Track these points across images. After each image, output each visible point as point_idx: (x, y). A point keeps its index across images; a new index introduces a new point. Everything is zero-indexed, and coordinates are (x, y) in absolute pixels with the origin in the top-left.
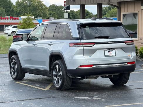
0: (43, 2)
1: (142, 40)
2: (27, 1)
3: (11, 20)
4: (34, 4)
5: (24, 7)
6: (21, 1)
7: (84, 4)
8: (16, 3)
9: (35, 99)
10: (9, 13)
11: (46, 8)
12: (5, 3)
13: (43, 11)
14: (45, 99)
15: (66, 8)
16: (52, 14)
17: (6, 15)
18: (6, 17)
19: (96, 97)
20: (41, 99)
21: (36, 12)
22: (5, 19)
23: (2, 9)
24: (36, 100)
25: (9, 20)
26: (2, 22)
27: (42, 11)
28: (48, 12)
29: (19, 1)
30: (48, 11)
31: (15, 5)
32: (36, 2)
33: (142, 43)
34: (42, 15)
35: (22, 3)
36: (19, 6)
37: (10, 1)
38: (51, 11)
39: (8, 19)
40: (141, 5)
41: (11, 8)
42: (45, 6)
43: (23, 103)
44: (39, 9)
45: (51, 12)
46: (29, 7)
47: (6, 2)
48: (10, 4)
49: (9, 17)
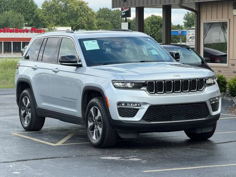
0: (87, 3)
1: (234, 67)
2: (60, 2)
3: (34, 33)
4: (73, 8)
5: (56, 12)
6: (51, 1)
7: (141, 6)
8: (43, 5)
9: (33, 160)
10: (31, 23)
11: (93, 13)
12: (24, 5)
13: (88, 19)
14: (50, 159)
15: (124, 14)
16: (103, 24)
17: (26, 26)
18: (25, 28)
19: (134, 158)
20: (44, 160)
21: (76, 21)
22: (23, 31)
23: (20, 15)
24: (35, 161)
25: (29, 33)
26: (17, 37)
27: (86, 20)
28: (96, 21)
29: (47, 2)
30: (97, 18)
31: (41, 9)
32: (75, 4)
33: (234, 72)
34: (86, 25)
35: (53, 5)
36: (48, 10)
37: (32, 3)
38: (100, 19)
39: (27, 31)
40: (234, 9)
41: (34, 14)
42: (91, 10)
43: (11, 166)
44: (81, 15)
45: (102, 20)
46: (65, 12)
47: (26, 3)
48: (33, 6)
49: (29, 28)
